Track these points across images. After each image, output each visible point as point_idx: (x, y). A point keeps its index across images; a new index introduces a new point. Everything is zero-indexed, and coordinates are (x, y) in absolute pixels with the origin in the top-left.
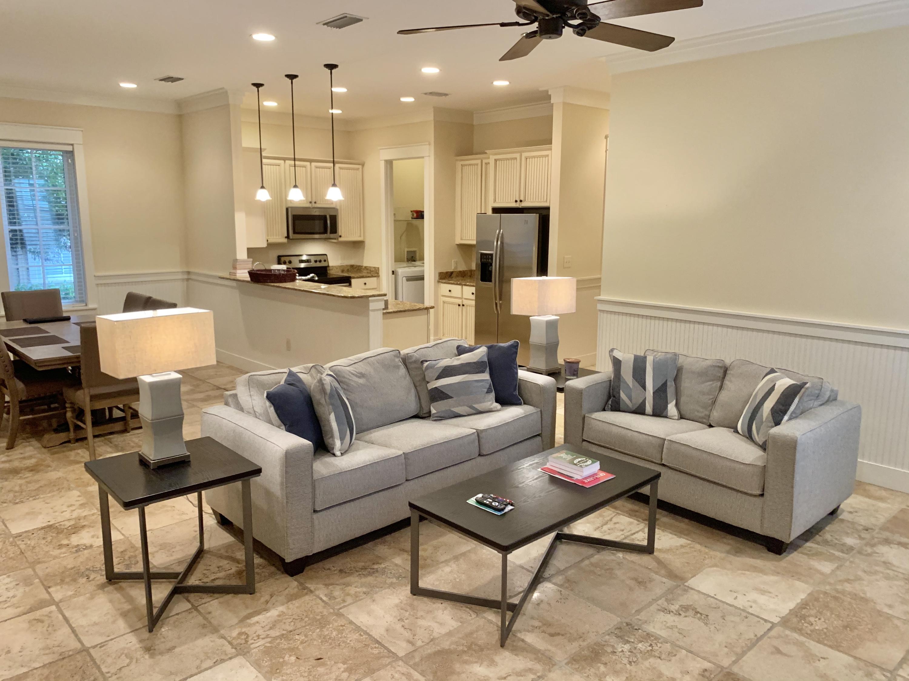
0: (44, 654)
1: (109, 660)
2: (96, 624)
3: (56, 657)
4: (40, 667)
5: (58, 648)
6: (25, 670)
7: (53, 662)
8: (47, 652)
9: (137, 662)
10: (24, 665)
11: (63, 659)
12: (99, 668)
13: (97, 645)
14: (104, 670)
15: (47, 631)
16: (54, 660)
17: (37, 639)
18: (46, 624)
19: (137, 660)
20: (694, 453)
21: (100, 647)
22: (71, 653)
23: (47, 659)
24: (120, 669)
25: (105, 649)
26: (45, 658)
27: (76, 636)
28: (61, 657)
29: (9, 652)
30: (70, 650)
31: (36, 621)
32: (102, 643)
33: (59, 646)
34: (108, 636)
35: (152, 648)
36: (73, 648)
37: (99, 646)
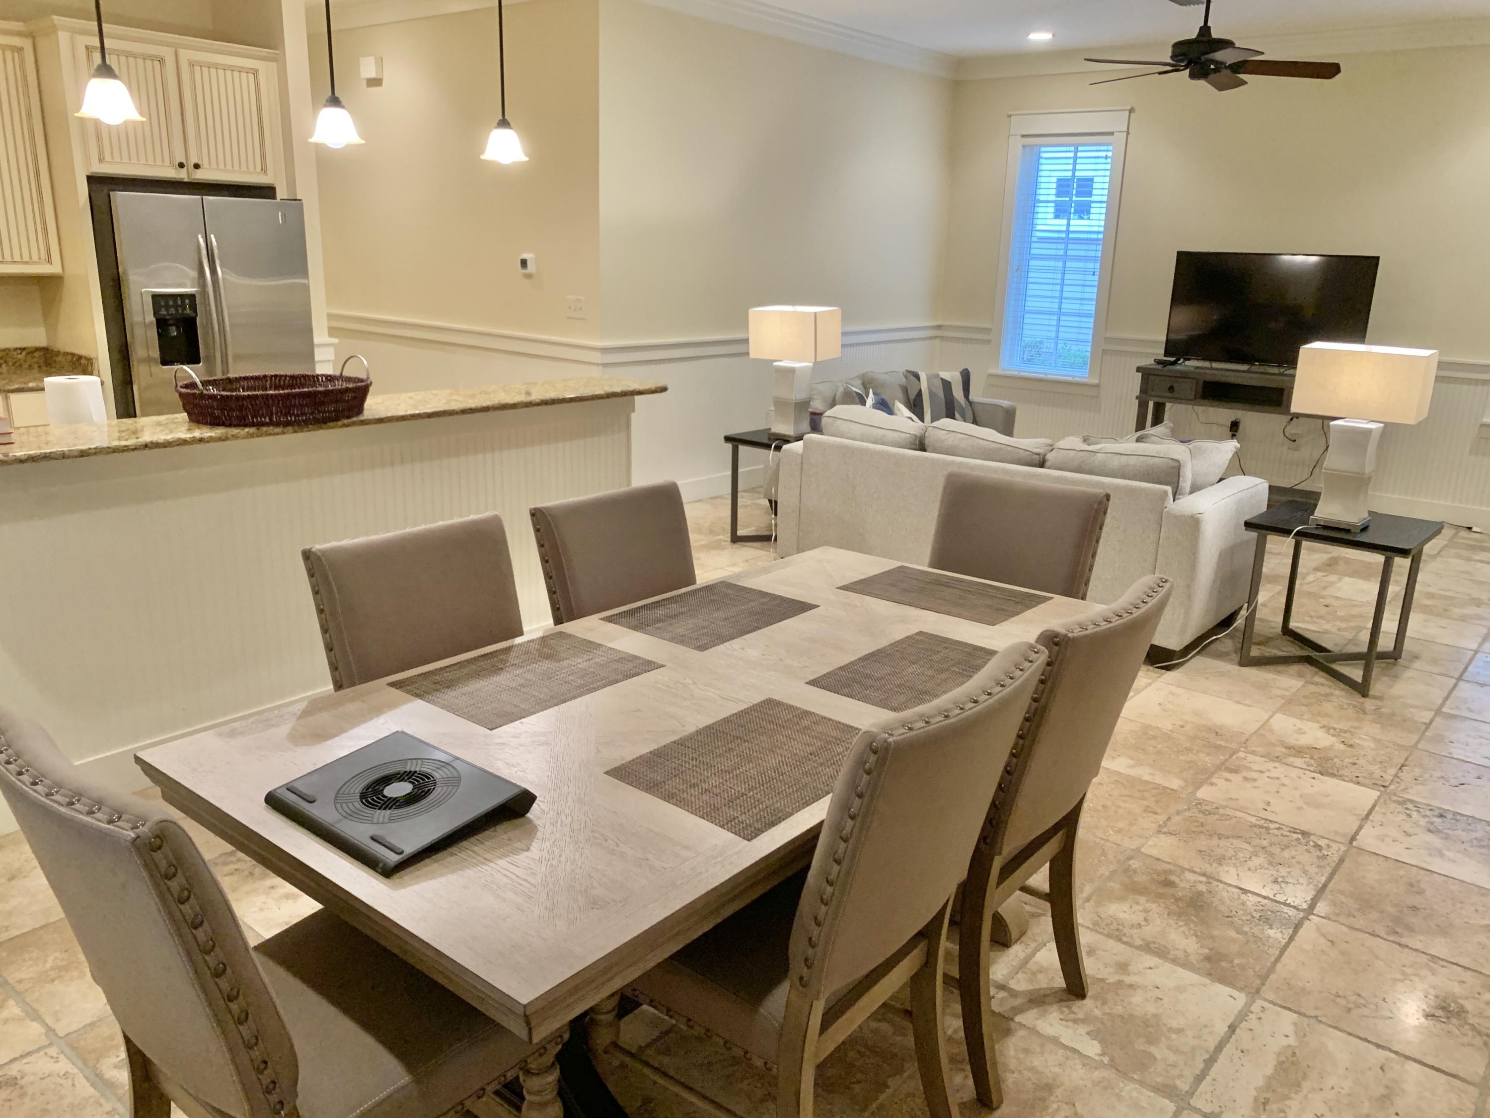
9: (1435, 657)
13: (1448, 677)
25: (1445, 672)
27: (1453, 688)
32: (1441, 675)
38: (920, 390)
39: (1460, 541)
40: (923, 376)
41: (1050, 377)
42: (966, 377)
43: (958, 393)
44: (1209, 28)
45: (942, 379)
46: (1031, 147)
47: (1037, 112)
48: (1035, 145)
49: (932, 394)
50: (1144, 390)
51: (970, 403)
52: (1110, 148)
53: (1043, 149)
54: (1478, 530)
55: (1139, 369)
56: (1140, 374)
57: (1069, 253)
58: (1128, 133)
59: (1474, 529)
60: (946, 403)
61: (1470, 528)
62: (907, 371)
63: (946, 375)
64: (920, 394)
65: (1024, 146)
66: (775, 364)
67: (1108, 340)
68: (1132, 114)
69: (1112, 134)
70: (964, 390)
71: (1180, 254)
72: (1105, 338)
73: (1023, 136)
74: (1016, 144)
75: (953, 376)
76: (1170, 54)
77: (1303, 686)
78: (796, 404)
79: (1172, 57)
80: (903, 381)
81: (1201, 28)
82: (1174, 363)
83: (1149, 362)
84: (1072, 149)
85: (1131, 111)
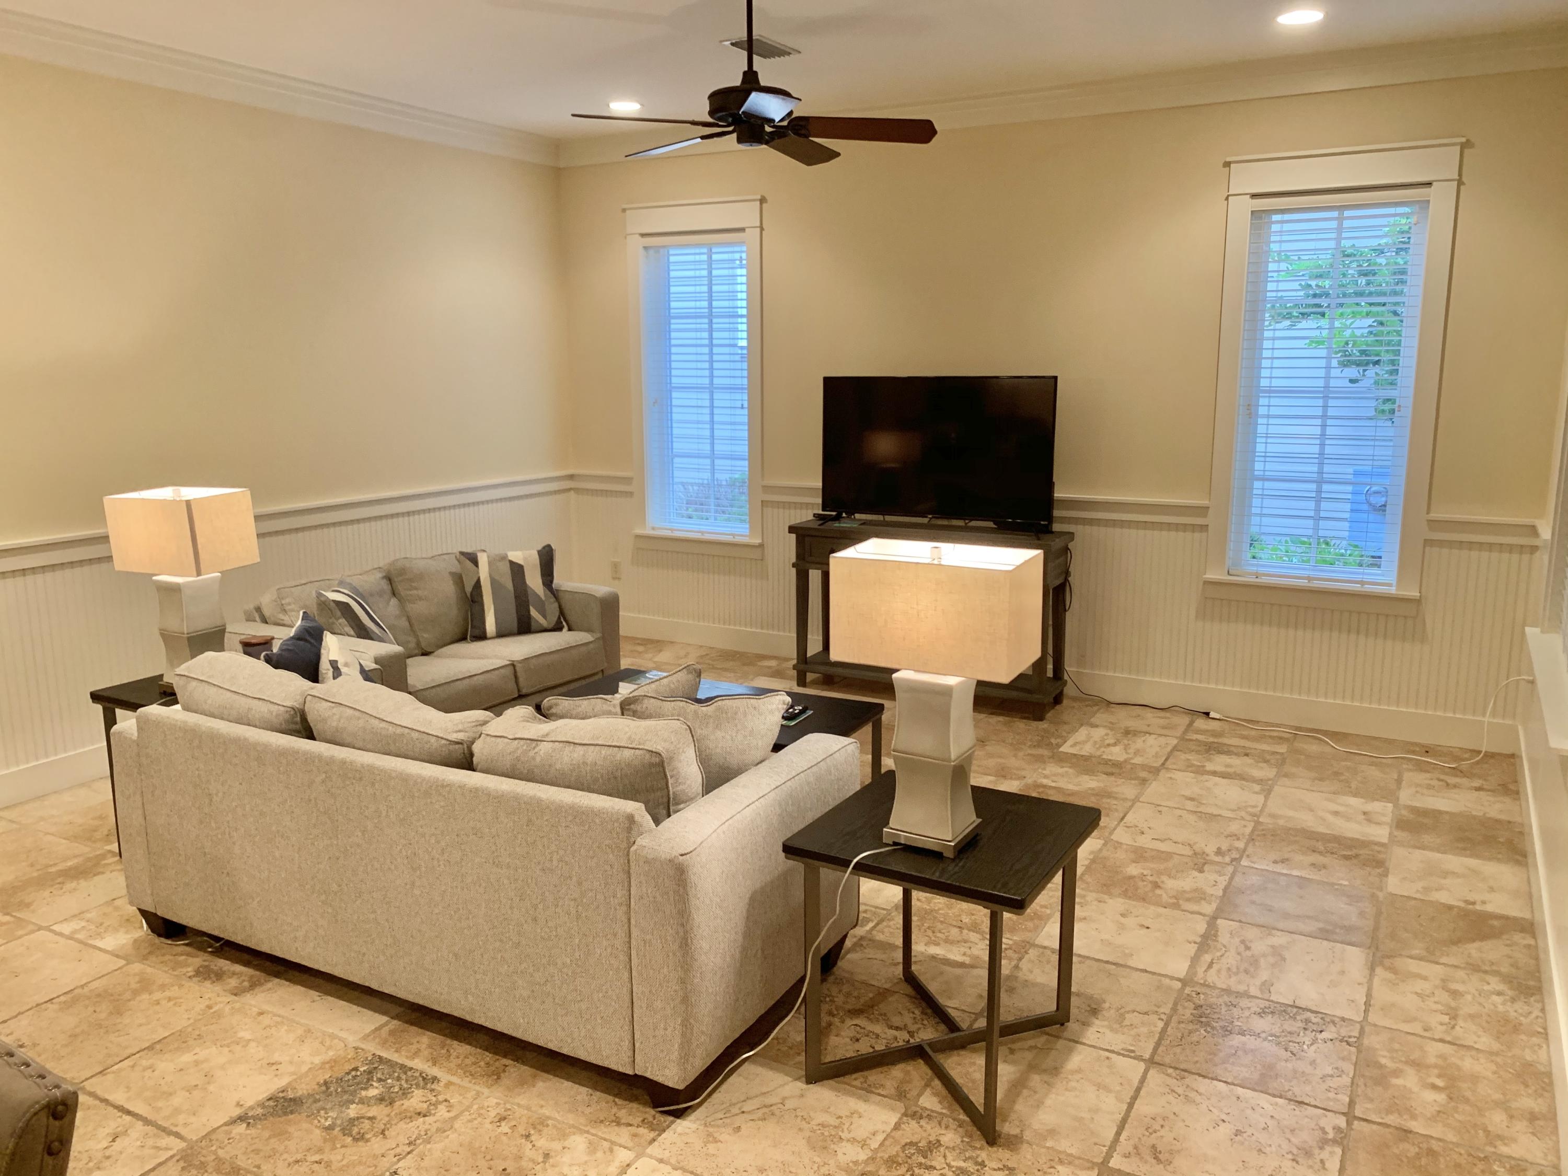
0: (1200, 1094)
1: (1144, 1030)
2: (1099, 1086)
3: (1190, 1080)
4: (1220, 1081)
5: (1176, 1089)
6: (1240, 1091)
7: (1200, 1075)
8: (1192, 1095)
9: (1122, 1007)
10: (1235, 1099)
11: (1185, 1071)
12: (1164, 1031)
13: (1134, 1058)
14: (1161, 1024)
15: (1162, 1126)
16: (1197, 1077)
17: (1187, 1123)
18: (1153, 1140)
19: (1118, 1010)
20: (556, 656)
21: (1133, 1051)
22: (1170, 1071)
23: (1203, 1085)
24: (1146, 1013)
25: (1132, 1045)
26: (1202, 1089)
27: (1138, 1090)
28: (1186, 1074)
29: (1238, 1133)
30: (1168, 1075)
31: (1161, 1156)
32: (1124, 1056)
33: (1173, 1091)
34: (1108, 1058)
35: (1089, 1009)
36: (1162, 1075)
37: (1132, 1055)
38: (478, 581)
39: (1195, 737)
40: (483, 559)
41: (707, 537)
42: (547, 559)
43: (534, 581)
44: (756, 73)
45: (511, 563)
46: (657, 248)
47: (655, 204)
48: (664, 247)
49: (494, 582)
50: (801, 555)
51: (555, 593)
52: (744, 249)
53: (671, 252)
54: (1217, 716)
55: (792, 529)
56: (794, 536)
57: (716, 381)
58: (762, 229)
59: (1212, 715)
60: (517, 597)
61: (1207, 714)
62: (462, 553)
63: (516, 556)
64: (478, 586)
65: (645, 248)
66: (154, 578)
67: (767, 489)
68: (764, 205)
69: (742, 230)
70: (543, 575)
71: (828, 381)
72: (764, 487)
73: (643, 235)
74: (635, 244)
75: (526, 556)
76: (708, 109)
77: (897, 1127)
78: (189, 639)
79: (711, 113)
80: (456, 567)
81: (745, 73)
82: (838, 518)
83: (805, 516)
84: (705, 250)
85: (763, 200)
